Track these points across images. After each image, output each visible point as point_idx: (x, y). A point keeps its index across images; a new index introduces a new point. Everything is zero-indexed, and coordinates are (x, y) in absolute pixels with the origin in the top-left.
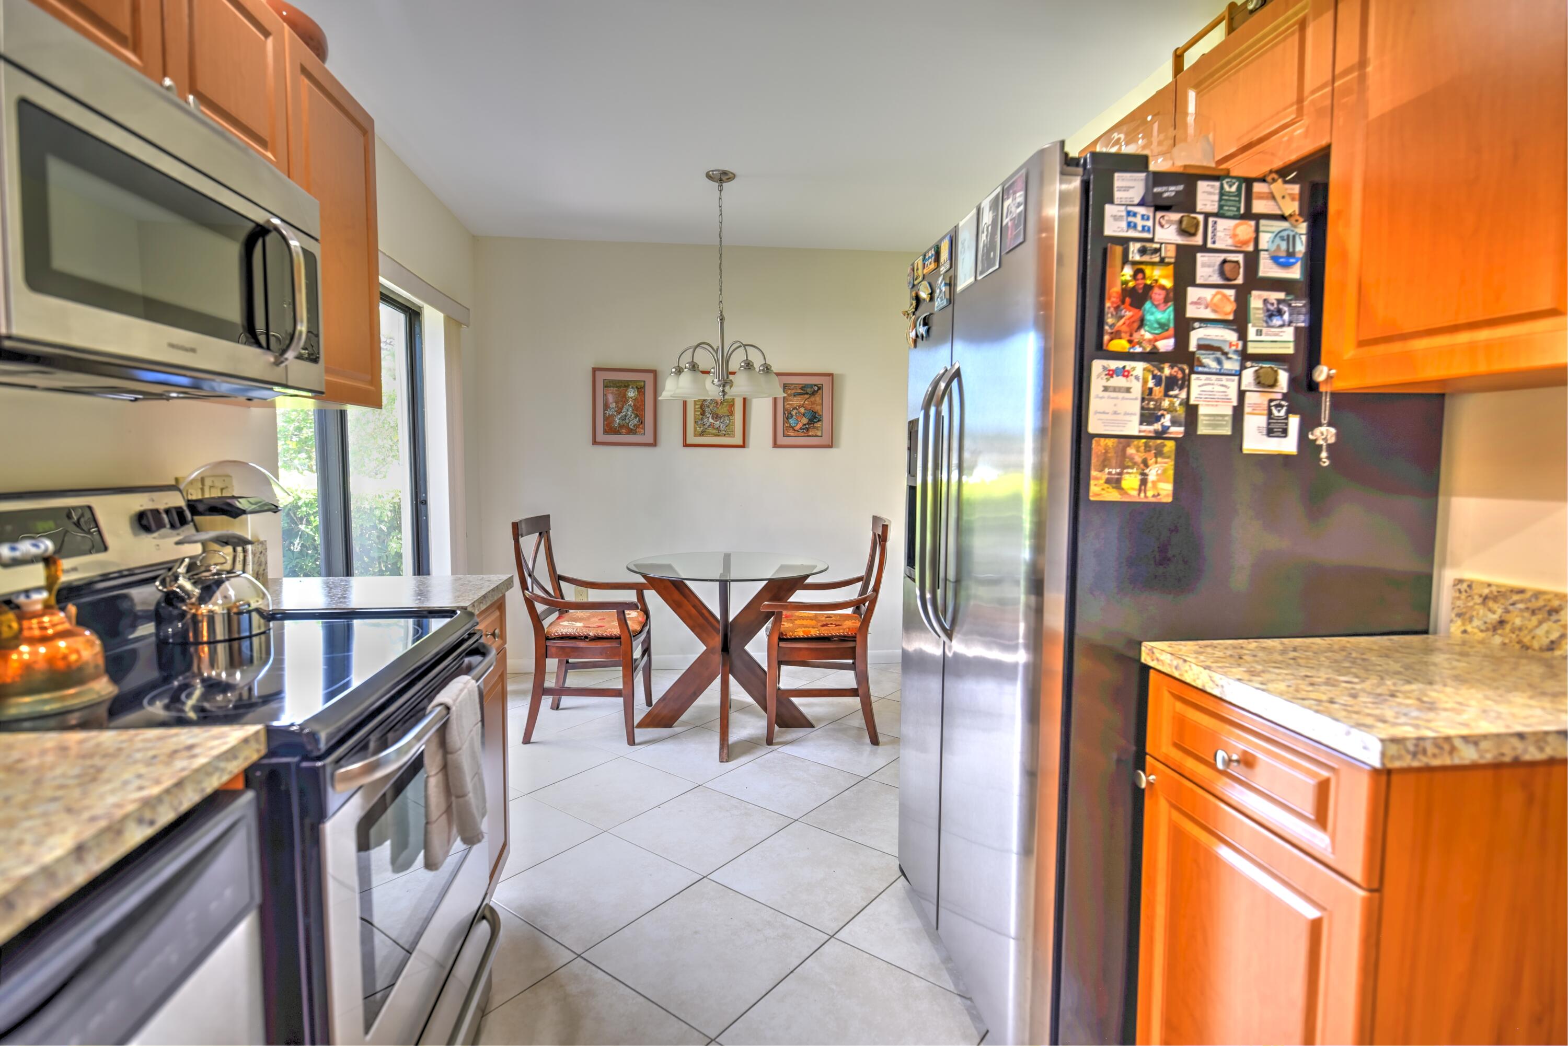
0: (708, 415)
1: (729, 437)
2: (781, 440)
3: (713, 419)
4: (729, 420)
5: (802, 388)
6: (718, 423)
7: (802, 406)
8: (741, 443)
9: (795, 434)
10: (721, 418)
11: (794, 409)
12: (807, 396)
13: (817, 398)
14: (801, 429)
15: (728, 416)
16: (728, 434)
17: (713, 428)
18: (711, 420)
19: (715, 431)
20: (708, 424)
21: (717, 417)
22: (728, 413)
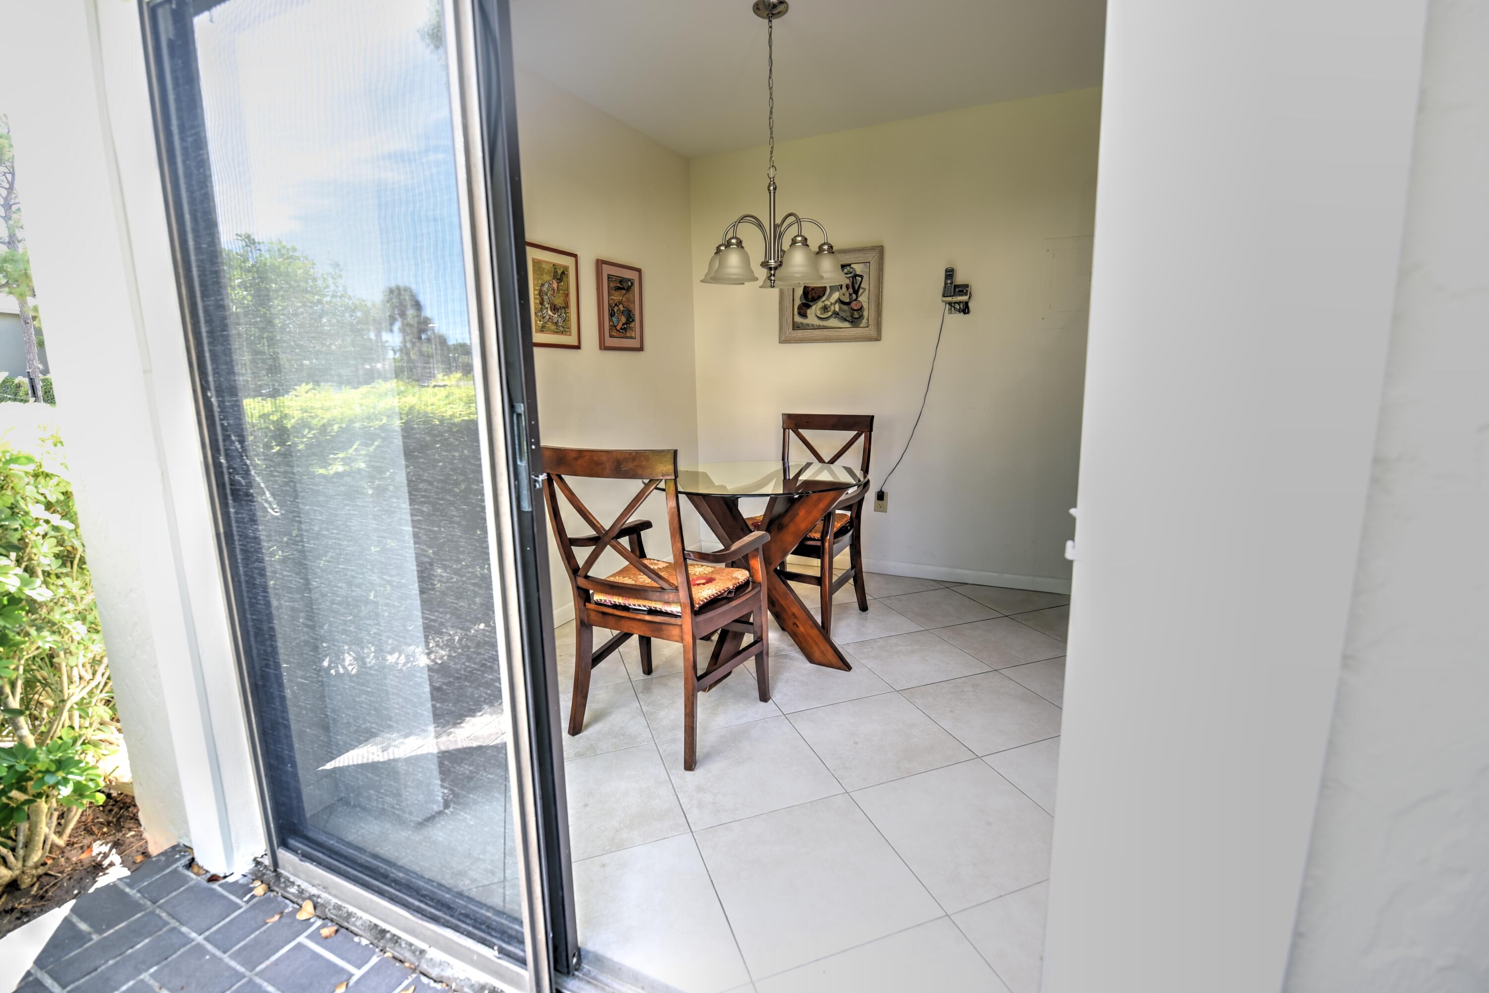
0: (547, 306)
1: (566, 334)
2: (610, 342)
3: (551, 310)
4: (566, 313)
5: (621, 282)
6: (556, 316)
7: (620, 303)
8: (576, 344)
9: (617, 335)
10: (558, 309)
11: (616, 305)
12: (624, 292)
13: (629, 295)
14: (621, 329)
15: (564, 308)
16: (566, 331)
17: (552, 322)
18: (550, 313)
19: (554, 327)
20: (547, 317)
21: (555, 309)
22: (564, 305)
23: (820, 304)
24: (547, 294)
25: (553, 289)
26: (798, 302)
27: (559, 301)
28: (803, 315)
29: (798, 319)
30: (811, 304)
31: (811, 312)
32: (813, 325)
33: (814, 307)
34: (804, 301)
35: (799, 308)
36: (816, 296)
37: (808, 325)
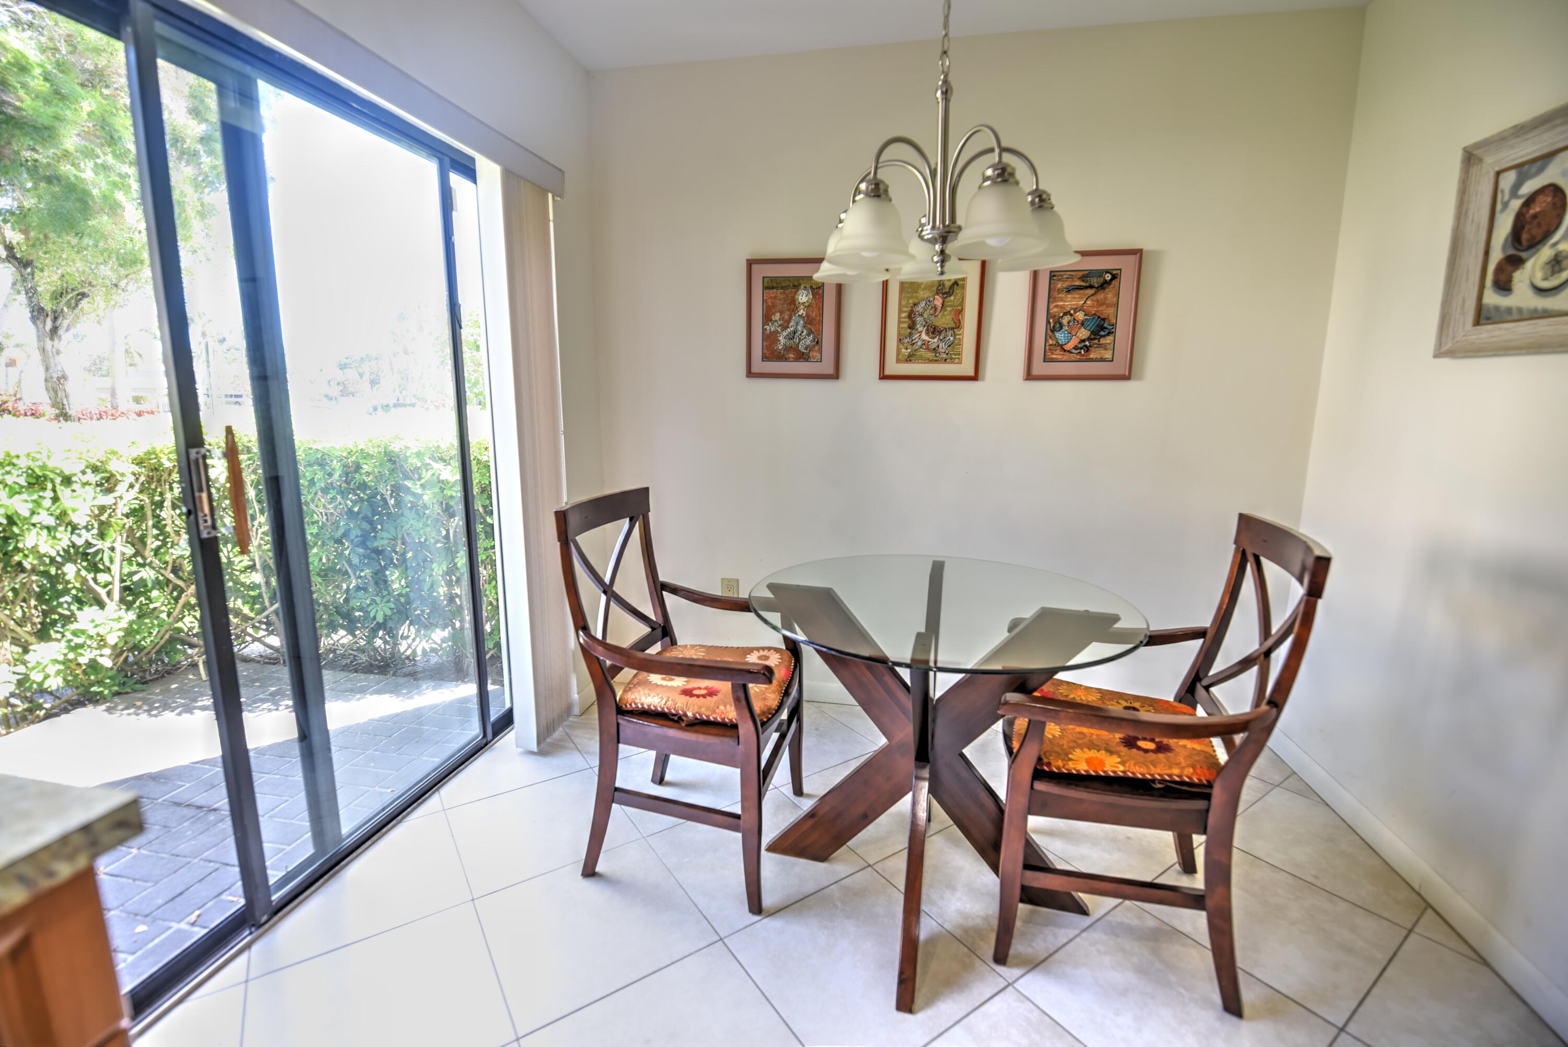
0: (920, 329)
1: (952, 363)
2: (1039, 368)
3: (928, 334)
4: (955, 335)
5: (1083, 278)
6: (936, 340)
7: (1081, 309)
8: (972, 374)
9: (1065, 358)
10: (940, 332)
11: (1066, 314)
12: (1091, 292)
13: (1109, 295)
14: (1076, 348)
15: (952, 329)
16: (951, 358)
17: (928, 349)
18: (924, 337)
19: (930, 355)
20: (920, 343)
21: (934, 331)
22: (953, 325)
23: (1546, 253)
24: (922, 315)
25: (935, 308)
26: (1497, 255)
27: (944, 320)
28: (1503, 285)
29: (1492, 298)
30: (1524, 255)
31: (1521, 278)
32: (1520, 310)
33: (1529, 265)
34: (1511, 252)
35: (1499, 269)
36: (1538, 232)
37: (1509, 310)
